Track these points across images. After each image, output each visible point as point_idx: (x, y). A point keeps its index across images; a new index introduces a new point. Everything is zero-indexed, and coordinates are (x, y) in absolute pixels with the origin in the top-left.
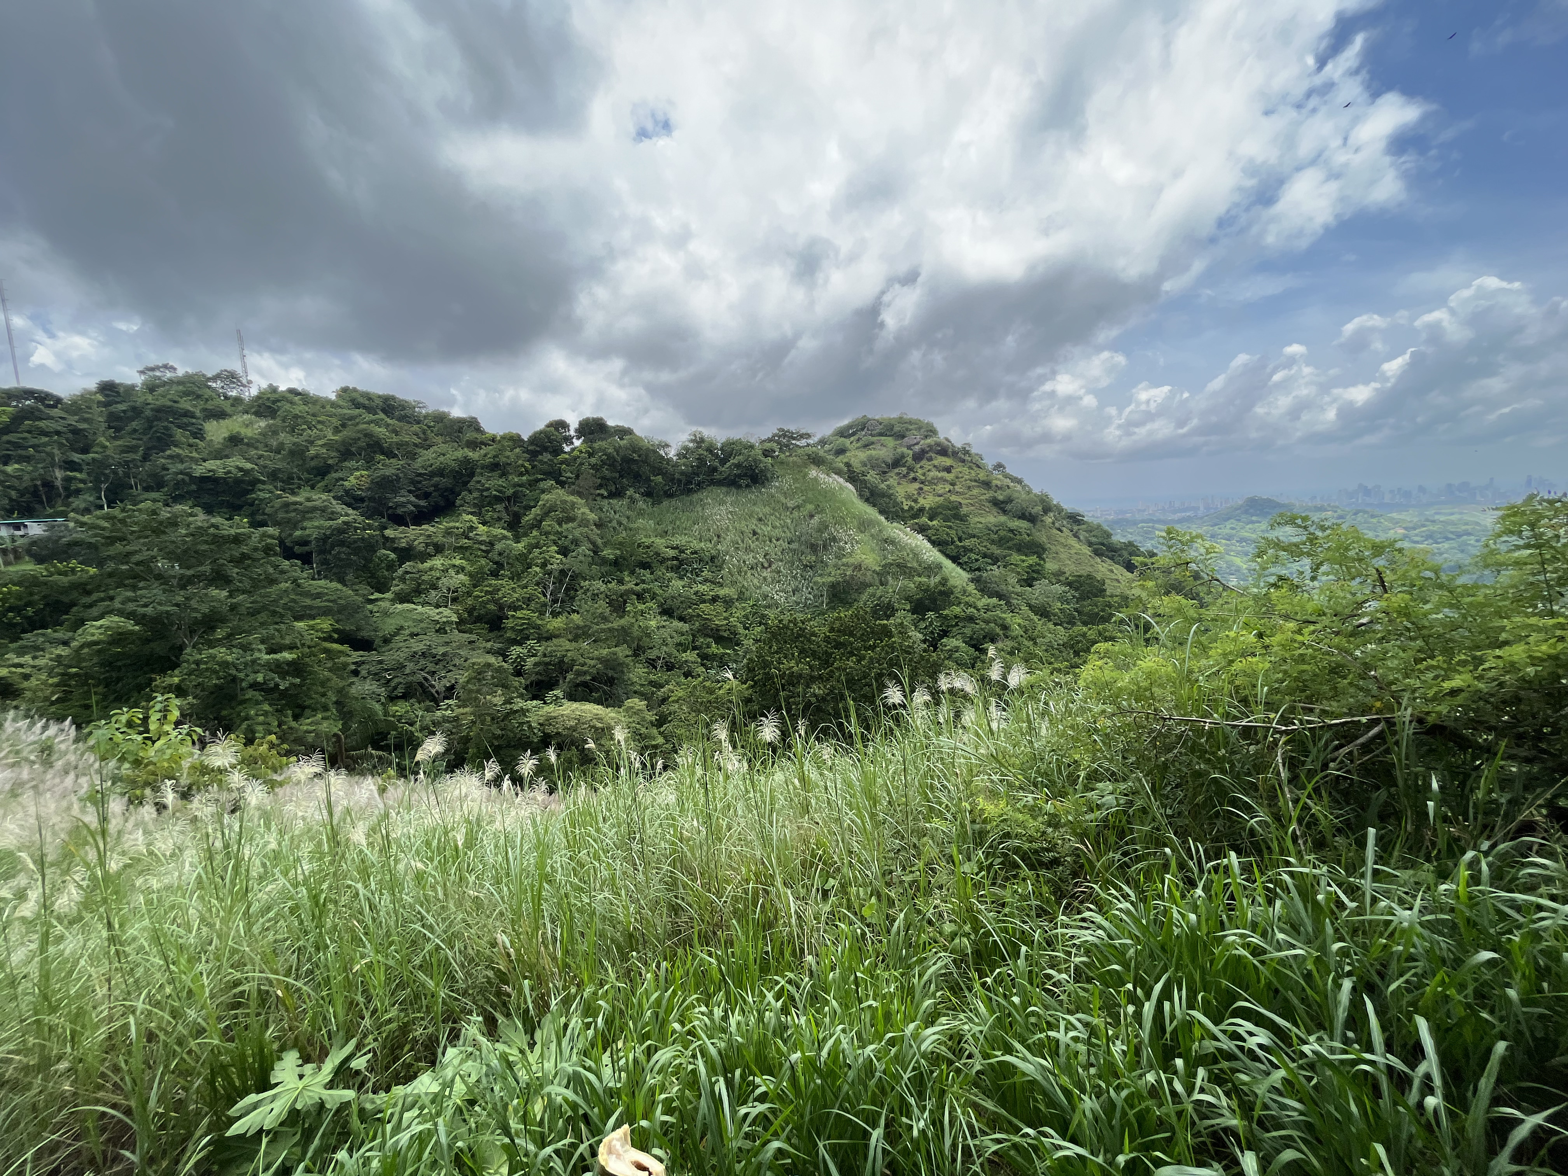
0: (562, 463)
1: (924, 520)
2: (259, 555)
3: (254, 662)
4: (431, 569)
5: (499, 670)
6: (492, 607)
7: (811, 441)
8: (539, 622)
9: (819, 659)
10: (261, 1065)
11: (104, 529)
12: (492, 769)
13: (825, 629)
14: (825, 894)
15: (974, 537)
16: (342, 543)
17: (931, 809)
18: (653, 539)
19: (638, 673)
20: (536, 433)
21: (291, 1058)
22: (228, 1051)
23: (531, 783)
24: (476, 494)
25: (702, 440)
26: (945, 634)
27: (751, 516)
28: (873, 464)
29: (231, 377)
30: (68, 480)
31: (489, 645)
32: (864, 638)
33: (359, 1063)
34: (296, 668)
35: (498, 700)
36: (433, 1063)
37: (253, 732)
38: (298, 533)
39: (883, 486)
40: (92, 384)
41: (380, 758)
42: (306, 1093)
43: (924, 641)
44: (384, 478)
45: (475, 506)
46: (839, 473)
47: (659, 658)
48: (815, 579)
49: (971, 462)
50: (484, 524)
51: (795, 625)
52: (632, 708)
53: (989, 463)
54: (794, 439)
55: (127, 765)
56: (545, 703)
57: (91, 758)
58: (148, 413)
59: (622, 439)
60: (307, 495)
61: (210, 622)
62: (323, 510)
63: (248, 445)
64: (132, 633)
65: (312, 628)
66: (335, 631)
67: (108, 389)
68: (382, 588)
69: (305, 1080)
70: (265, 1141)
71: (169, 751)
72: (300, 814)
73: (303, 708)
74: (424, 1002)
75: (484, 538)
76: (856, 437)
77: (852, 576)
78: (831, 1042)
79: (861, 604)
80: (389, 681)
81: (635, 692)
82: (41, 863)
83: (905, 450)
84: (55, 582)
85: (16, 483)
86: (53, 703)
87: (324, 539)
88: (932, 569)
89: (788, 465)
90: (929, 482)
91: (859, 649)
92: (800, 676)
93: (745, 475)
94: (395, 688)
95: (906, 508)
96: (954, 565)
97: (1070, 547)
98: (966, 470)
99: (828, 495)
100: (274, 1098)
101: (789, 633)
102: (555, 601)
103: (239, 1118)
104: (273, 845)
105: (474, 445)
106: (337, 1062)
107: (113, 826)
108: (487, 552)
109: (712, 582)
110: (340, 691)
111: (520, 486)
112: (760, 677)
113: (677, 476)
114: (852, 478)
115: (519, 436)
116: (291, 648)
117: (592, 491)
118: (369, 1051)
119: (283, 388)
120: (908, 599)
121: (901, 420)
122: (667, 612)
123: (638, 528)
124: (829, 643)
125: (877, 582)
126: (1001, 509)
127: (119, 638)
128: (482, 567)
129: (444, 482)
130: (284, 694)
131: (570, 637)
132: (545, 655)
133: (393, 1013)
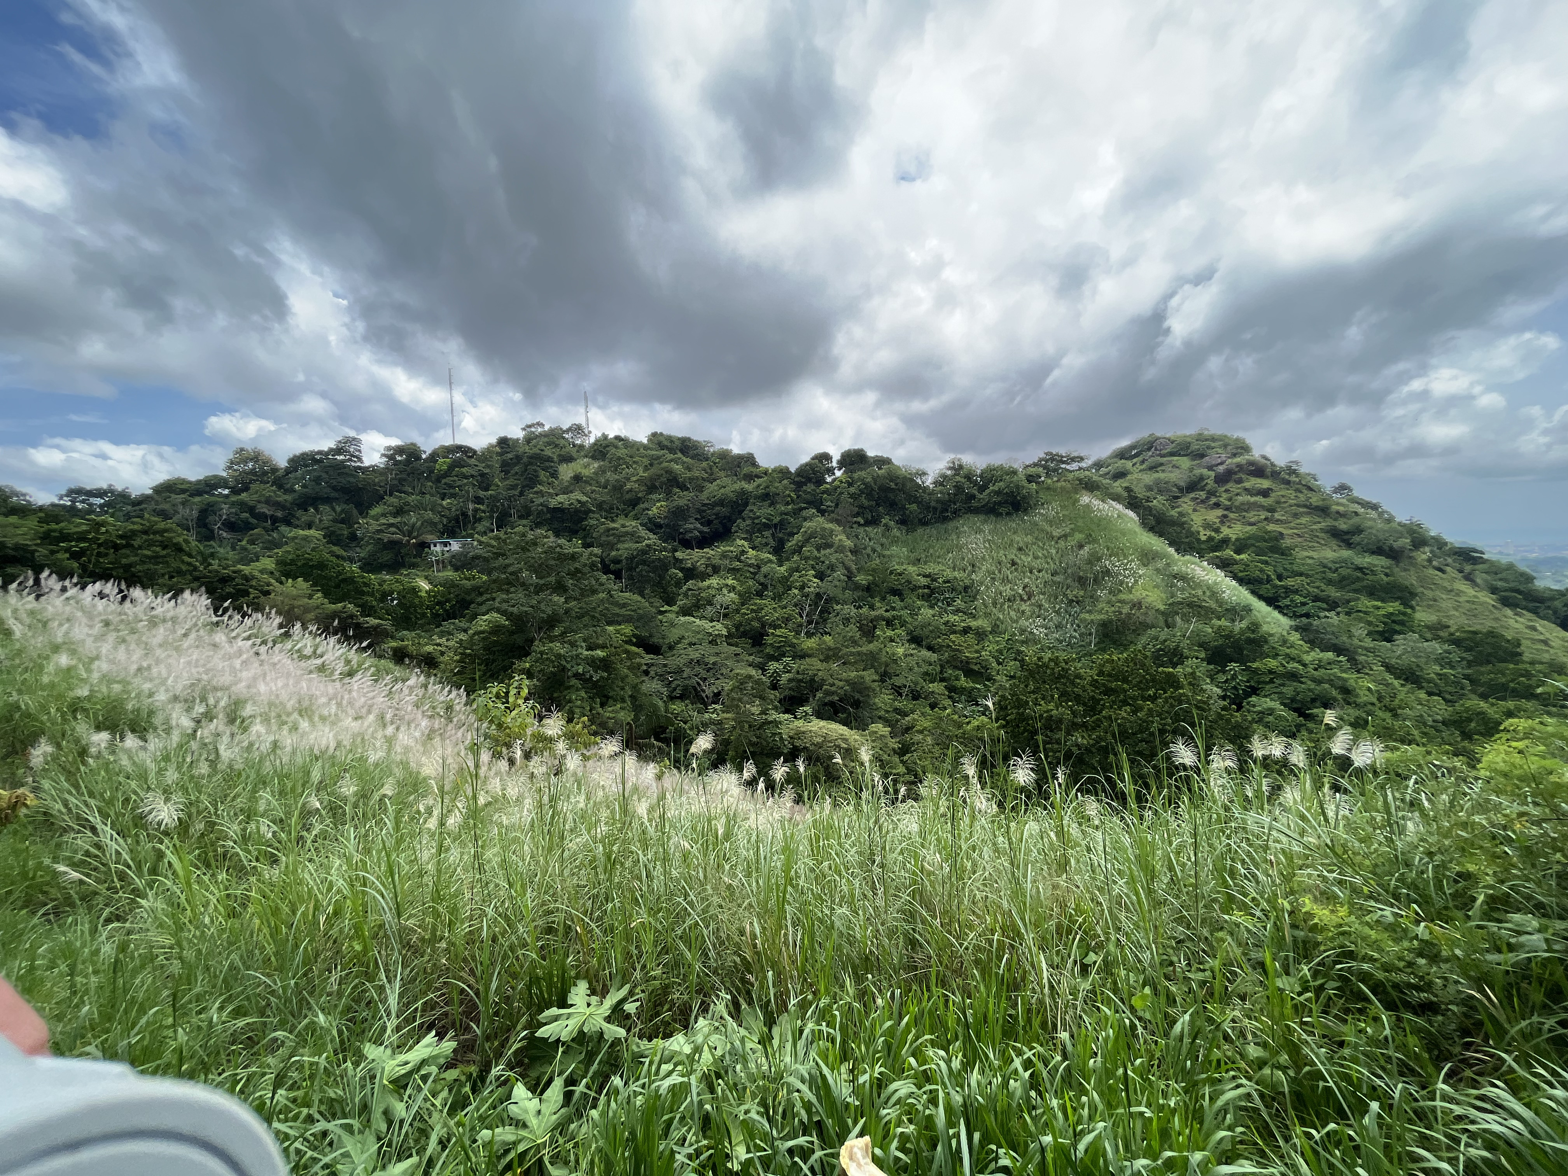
0: (823, 492)
1: (1229, 553)
2: (586, 570)
3: (577, 656)
4: (709, 587)
5: (758, 682)
6: (756, 624)
7: (1083, 465)
8: (795, 641)
9: (1084, 704)
10: (562, 985)
11: (493, 547)
12: (750, 768)
13: (1094, 672)
14: (1085, 969)
15: (1301, 574)
16: (644, 562)
17: (1231, 898)
18: (905, 567)
19: (883, 699)
20: (802, 466)
21: (582, 987)
22: (542, 967)
23: (781, 790)
24: (748, 522)
25: (961, 467)
26: (1254, 691)
27: (1011, 545)
28: (1160, 488)
29: (578, 429)
30: (476, 510)
31: (751, 658)
32: (1142, 685)
33: (631, 1008)
34: (605, 664)
35: (756, 710)
36: (686, 1027)
37: (573, 713)
38: (614, 553)
39: (1174, 513)
40: (494, 440)
41: (660, 748)
42: (591, 1020)
43: (1224, 698)
44: (678, 508)
45: (747, 532)
46: (1117, 498)
47: (905, 686)
48: (1082, 616)
49: (1300, 483)
50: (753, 549)
51: (1056, 664)
52: (876, 732)
53: (1327, 484)
54: (1064, 462)
55: (494, 727)
56: (795, 717)
57: (472, 718)
58: (525, 460)
59: (880, 469)
60: (622, 522)
61: (552, 622)
62: (632, 534)
63: (586, 482)
64: (504, 626)
65: (618, 632)
66: (634, 635)
67: (503, 442)
68: (670, 602)
69: (592, 1009)
70: (561, 1050)
71: (519, 720)
72: (602, 783)
73: (608, 697)
74: (682, 971)
75: (753, 561)
76: (1140, 458)
77: (1129, 615)
78: (1089, 1138)
79: (1140, 647)
80: (671, 682)
81: (880, 718)
82: (441, 789)
83: (1205, 472)
84: (463, 585)
85: (447, 513)
86: (455, 674)
87: (631, 558)
88: (1235, 612)
89: (1055, 490)
90: (1237, 507)
91: (1135, 699)
92: (1060, 721)
93: (1006, 502)
94: (675, 689)
95: (1203, 538)
96: (1269, 609)
97: (1459, 593)
98: (1291, 493)
99: (1103, 523)
100: (569, 1016)
101: (1048, 671)
102: (810, 622)
103: (545, 1024)
104: (582, 805)
105: (749, 478)
106: (615, 1001)
107: (483, 771)
108: (755, 574)
109: (964, 613)
110: (635, 687)
111: (786, 514)
112: (1013, 717)
113: (933, 504)
114: (1133, 503)
115: (787, 469)
116: (603, 647)
117: (850, 519)
118: (637, 1000)
119: (611, 436)
120: (1202, 645)
121: (1200, 438)
122: (916, 640)
123: (892, 556)
124: (1097, 688)
125: (1162, 623)
126: (1343, 541)
127: (496, 629)
128: (749, 588)
129: (724, 511)
130: (595, 685)
131: (821, 657)
132: (798, 673)
133: (658, 972)
